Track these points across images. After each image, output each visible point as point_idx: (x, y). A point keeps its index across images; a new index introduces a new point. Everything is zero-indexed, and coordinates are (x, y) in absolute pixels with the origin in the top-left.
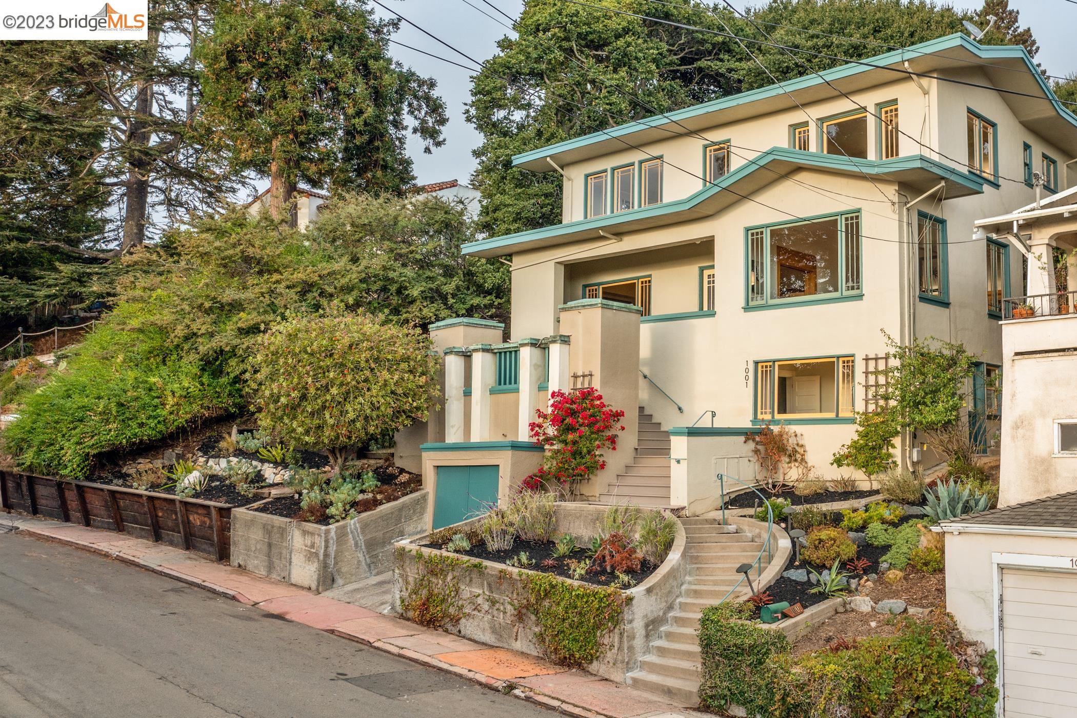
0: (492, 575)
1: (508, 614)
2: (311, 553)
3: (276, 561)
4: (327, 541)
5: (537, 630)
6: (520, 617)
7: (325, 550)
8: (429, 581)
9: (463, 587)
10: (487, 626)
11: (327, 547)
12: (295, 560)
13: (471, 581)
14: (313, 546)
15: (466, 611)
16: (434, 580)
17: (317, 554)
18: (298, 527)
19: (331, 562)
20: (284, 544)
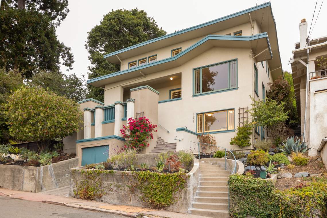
0: (118, 175)
1: (126, 190)
2: (32, 178)
3: (16, 183)
4: (39, 172)
5: (141, 196)
6: (133, 191)
7: (39, 176)
8: (88, 182)
9: (104, 182)
10: (115, 197)
11: (39, 175)
12: (25, 181)
13: (108, 179)
14: (33, 175)
15: (105, 192)
16: (90, 181)
17: (35, 178)
18: (26, 168)
19: (41, 181)
20: (20, 176)
